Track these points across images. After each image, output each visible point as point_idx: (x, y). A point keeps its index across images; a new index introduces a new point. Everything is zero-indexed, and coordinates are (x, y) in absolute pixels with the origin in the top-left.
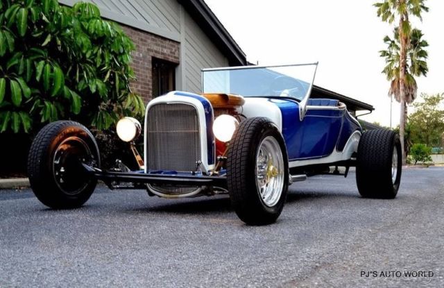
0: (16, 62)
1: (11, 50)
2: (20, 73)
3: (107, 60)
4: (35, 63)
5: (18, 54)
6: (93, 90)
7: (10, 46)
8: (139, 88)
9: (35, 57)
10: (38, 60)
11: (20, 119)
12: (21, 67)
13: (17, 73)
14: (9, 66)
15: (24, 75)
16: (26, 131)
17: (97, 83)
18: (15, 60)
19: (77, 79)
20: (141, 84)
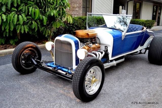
0: (22, 8)
1: (19, 3)
2: (23, 12)
3: (58, 3)
4: (29, 7)
5: (23, 4)
6: (52, 15)
7: (19, 2)
8: (77, 5)
9: (29, 5)
10: (30, 6)
11: (24, 28)
12: (24, 9)
13: (22, 12)
14: (19, 9)
15: (25, 12)
16: (26, 32)
17: (54, 12)
18: (21, 7)
19: (46, 11)
20: (78, 3)
